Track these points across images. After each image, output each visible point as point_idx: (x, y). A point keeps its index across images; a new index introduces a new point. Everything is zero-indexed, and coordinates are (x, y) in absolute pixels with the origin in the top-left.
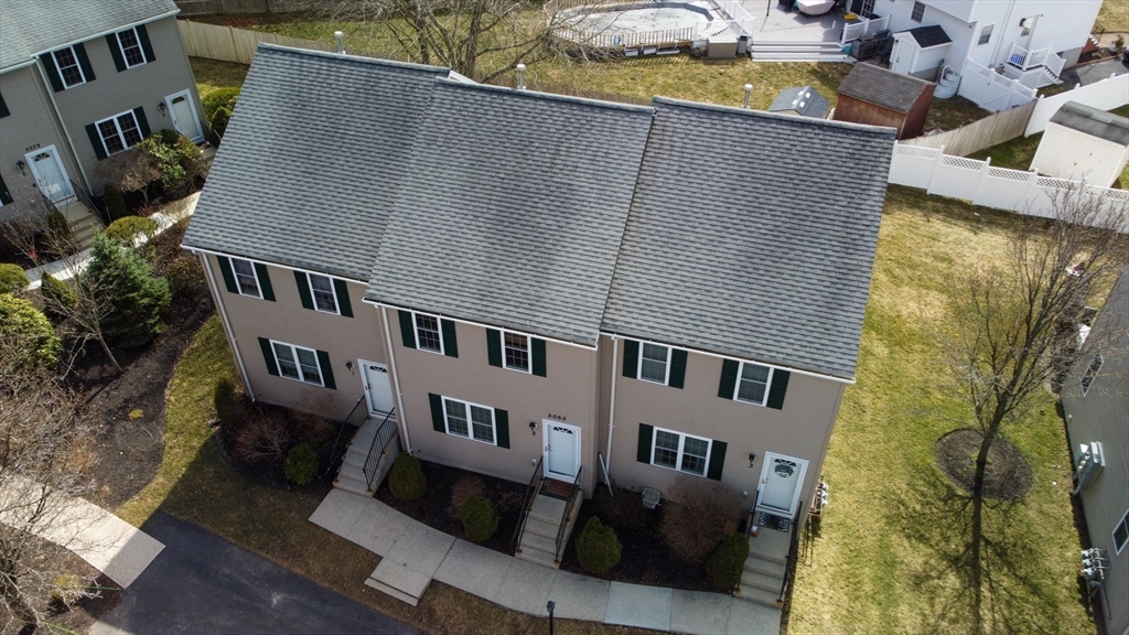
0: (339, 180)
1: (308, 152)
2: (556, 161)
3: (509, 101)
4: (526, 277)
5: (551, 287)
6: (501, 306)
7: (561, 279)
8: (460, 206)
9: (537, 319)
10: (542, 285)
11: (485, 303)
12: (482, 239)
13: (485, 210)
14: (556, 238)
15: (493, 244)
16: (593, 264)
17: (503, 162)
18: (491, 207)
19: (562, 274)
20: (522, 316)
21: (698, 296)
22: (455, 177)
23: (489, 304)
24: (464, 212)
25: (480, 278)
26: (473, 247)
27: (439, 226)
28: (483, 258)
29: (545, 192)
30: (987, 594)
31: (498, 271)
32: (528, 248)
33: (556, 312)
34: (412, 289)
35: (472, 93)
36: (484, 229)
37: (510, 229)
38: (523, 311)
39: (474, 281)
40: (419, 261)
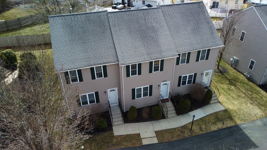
0: (93, 42)
1: (80, 38)
2: (146, 22)
3: (128, 13)
4: (155, 47)
5: (162, 47)
6: (154, 55)
7: (163, 45)
8: (131, 37)
9: (163, 55)
10: (160, 48)
11: (150, 56)
12: (141, 43)
13: (137, 36)
14: (156, 37)
15: (144, 43)
16: (167, 40)
17: (135, 25)
18: (138, 35)
19: (162, 44)
20: (160, 55)
21: (189, 40)
22: (125, 32)
23: (151, 55)
24: (133, 38)
25: (145, 51)
26: (140, 45)
27: (129, 43)
28: (143, 47)
29: (148, 29)
30: (239, 87)
31: (148, 48)
32: (152, 41)
33: (166, 52)
34: (131, 59)
35: (118, 13)
36: (140, 40)
37: (145, 39)
38: (159, 54)
39: (144, 52)
40: (129, 52)
